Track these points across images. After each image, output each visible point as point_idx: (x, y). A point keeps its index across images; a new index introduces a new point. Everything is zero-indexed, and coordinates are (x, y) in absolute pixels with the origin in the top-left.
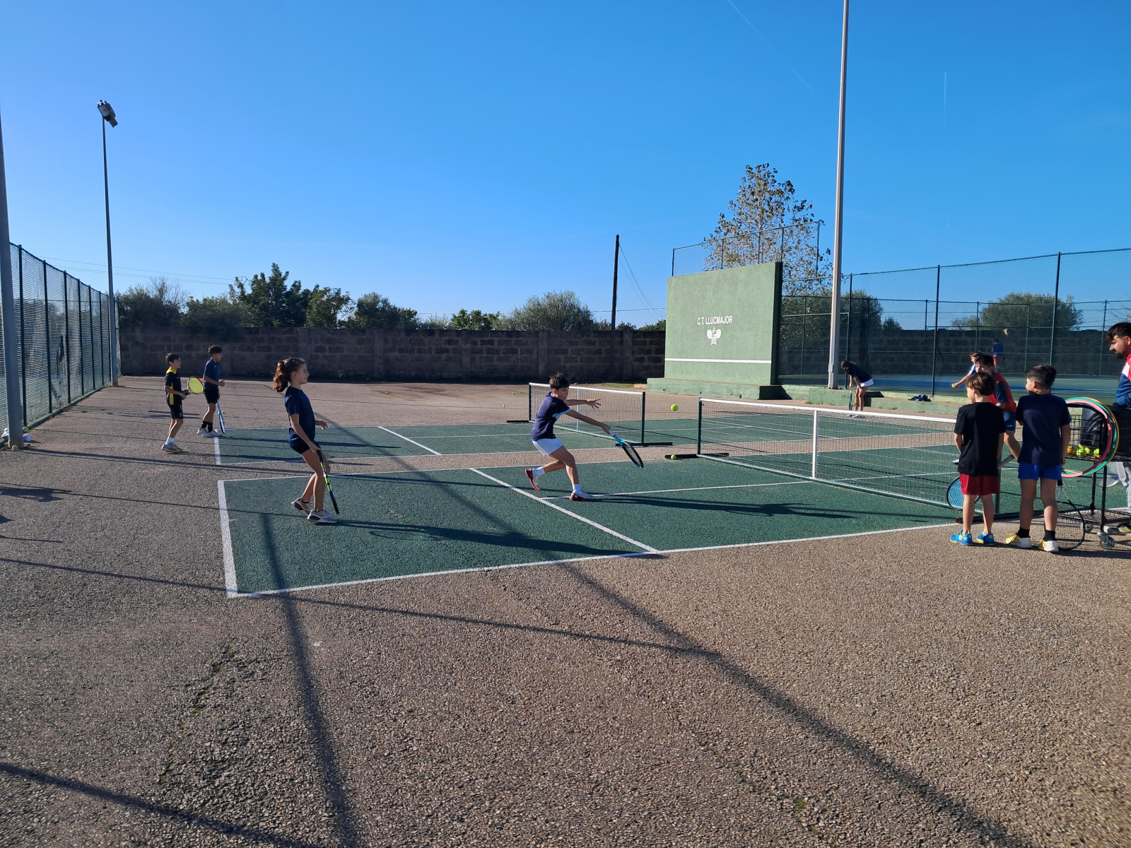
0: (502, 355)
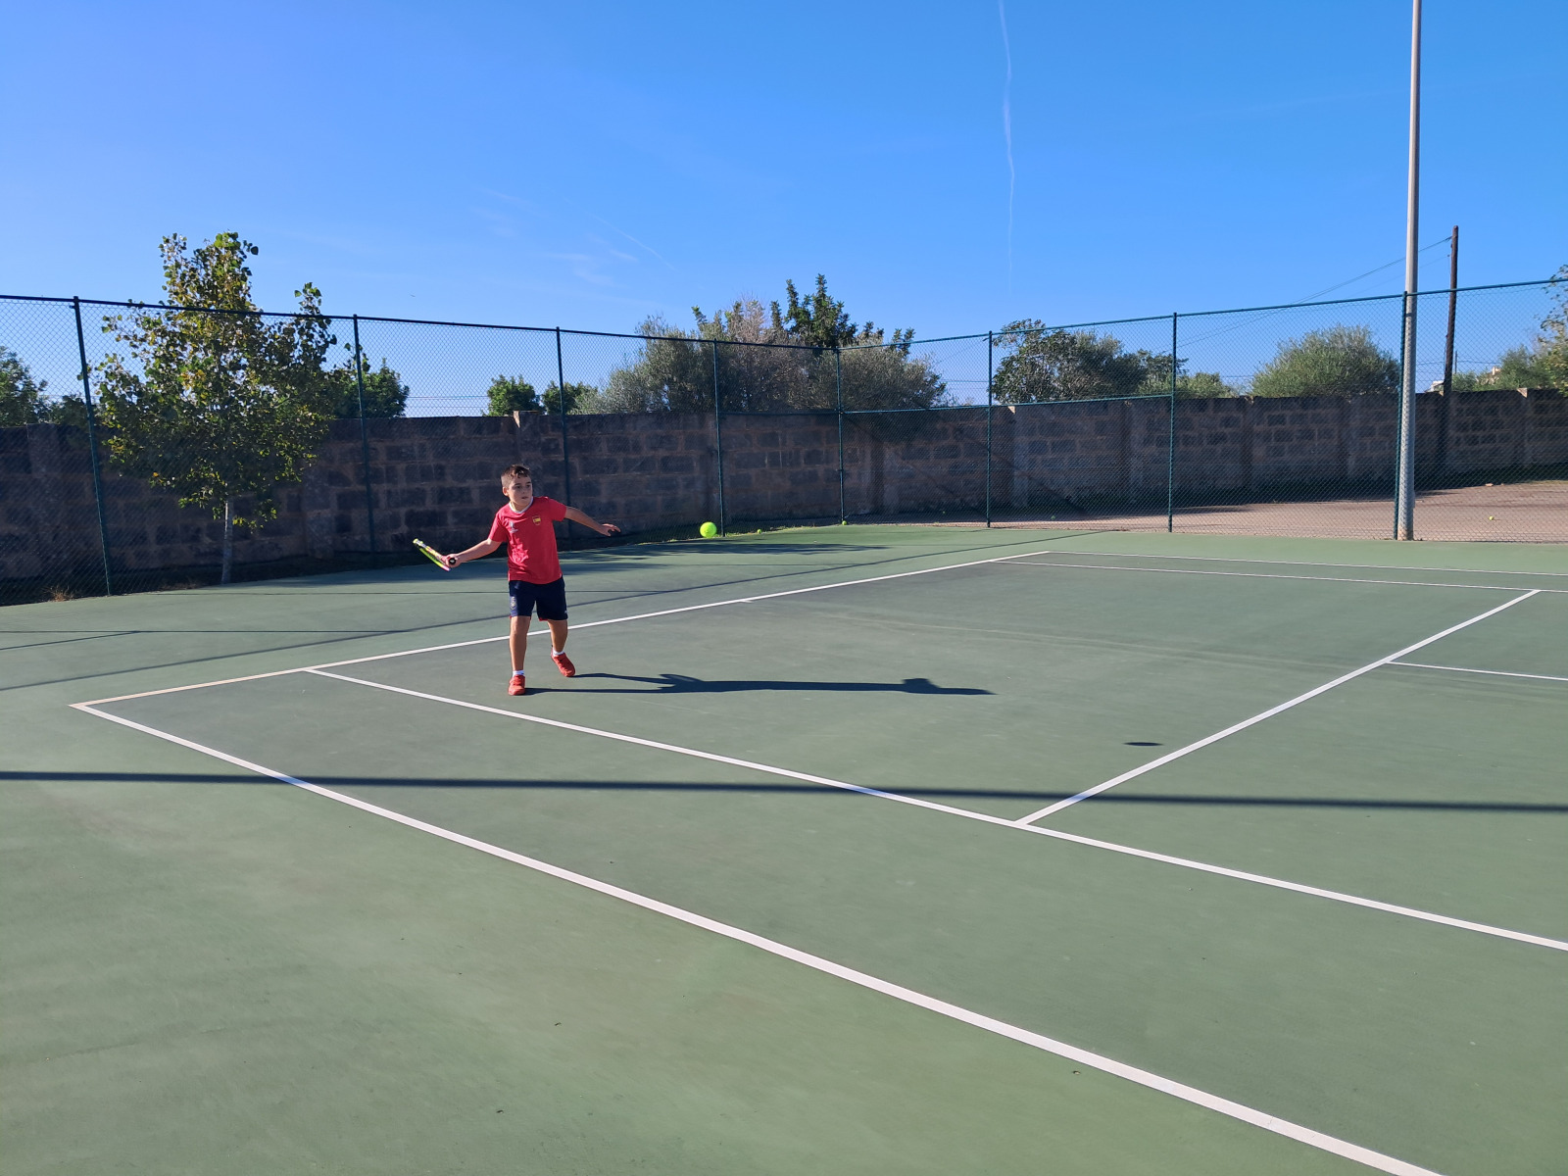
0: (1295, 442)
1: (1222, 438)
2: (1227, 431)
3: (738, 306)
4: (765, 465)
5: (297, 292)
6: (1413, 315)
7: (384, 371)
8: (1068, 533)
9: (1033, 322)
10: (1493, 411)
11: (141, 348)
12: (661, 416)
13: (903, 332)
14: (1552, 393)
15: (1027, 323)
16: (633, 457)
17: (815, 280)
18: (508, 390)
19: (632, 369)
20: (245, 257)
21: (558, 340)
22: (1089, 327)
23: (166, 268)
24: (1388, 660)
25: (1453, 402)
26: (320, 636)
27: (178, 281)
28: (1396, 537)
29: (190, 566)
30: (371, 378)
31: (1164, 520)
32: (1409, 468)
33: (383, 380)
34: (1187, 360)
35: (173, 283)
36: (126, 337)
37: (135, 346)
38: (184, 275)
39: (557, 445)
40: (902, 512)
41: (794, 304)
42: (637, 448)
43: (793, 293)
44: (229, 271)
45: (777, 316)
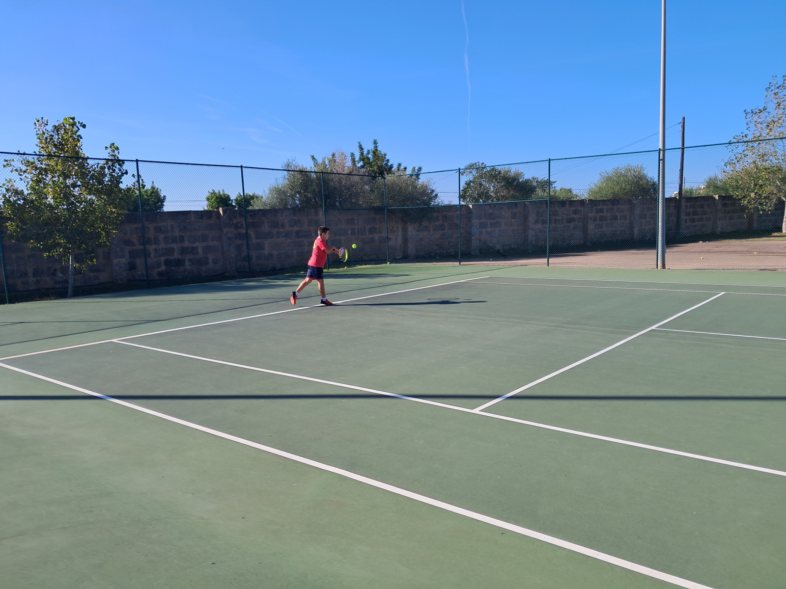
1: (573, 220)
2: (576, 216)
3: (333, 155)
4: (348, 234)
5: (106, 147)
6: (663, 160)
7: (153, 188)
8: (498, 267)
9: (480, 163)
10: (702, 206)
11: (25, 175)
12: (295, 210)
13: (417, 168)
14: (730, 197)
15: (477, 164)
16: (281, 230)
17: (372, 142)
18: (217, 197)
19: (280, 186)
20: (79, 129)
21: (242, 171)
22: (507, 166)
23: (37, 134)
24: (653, 327)
25: (683, 202)
26: (120, 323)
27: (44, 141)
28: (657, 267)
29: (51, 288)
30: (146, 191)
31: (545, 260)
32: (663, 234)
33: (152, 192)
34: (555, 182)
35: (41, 142)
36: (16, 170)
37: (21, 175)
38: (46, 138)
39: (242, 225)
40: (417, 258)
41: (362, 154)
42: (283, 226)
43: (361, 148)
44: (71, 137)
45: (353, 160)
